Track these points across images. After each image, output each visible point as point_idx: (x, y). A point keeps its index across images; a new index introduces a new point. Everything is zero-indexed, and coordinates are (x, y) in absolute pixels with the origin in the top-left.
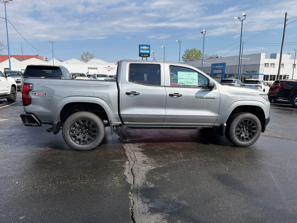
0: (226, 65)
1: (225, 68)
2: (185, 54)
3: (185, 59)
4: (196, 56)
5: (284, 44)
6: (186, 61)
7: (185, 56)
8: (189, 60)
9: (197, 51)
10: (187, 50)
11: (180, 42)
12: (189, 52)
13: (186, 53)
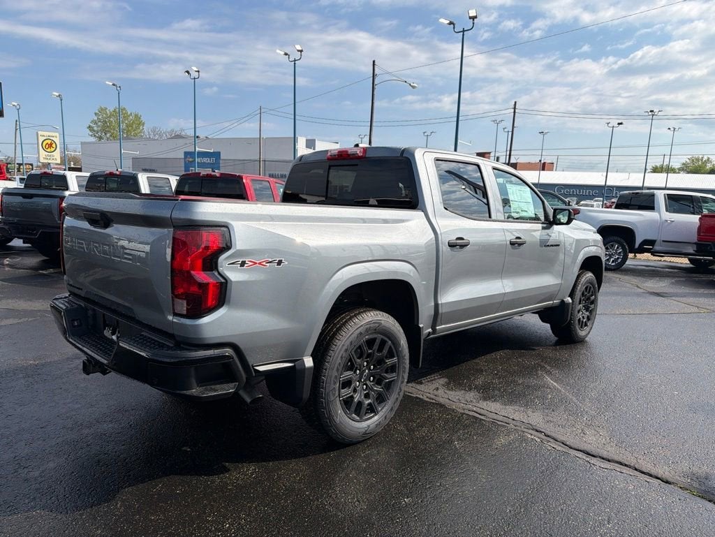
0: (222, 158)
1: (221, 165)
2: (96, 118)
3: (97, 132)
4: (127, 126)
5: (374, 124)
6: (100, 138)
7: (96, 123)
8: (108, 135)
9: (129, 116)
10: (102, 110)
11: (119, 89)
12: (106, 114)
13: (100, 117)
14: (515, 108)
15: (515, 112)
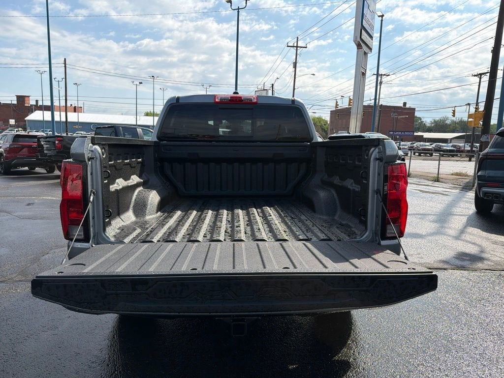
14: (65, 64)
15: (65, 67)
